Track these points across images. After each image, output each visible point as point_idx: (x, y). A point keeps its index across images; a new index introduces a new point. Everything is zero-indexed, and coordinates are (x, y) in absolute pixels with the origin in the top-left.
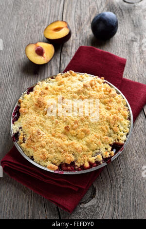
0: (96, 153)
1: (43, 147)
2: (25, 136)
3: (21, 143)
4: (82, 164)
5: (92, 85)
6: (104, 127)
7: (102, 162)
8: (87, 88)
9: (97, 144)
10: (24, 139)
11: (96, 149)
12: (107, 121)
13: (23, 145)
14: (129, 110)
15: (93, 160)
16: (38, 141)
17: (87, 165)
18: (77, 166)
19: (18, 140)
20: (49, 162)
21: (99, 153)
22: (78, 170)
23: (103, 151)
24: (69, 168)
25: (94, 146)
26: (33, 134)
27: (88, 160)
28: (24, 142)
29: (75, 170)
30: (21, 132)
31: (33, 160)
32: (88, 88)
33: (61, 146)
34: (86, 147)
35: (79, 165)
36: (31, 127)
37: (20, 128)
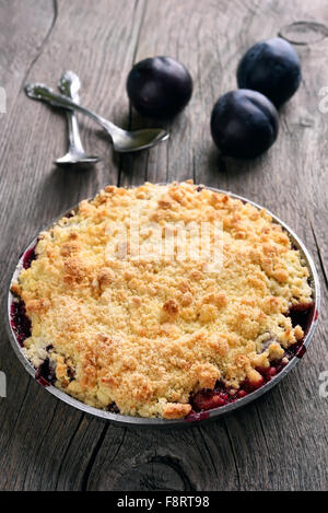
0: (263, 342)
1: (128, 368)
2: (70, 363)
3: (65, 385)
4: (242, 379)
5: (177, 199)
6: (251, 277)
7: (285, 359)
8: (170, 208)
9: (257, 321)
10: (71, 373)
11: (259, 334)
12: (254, 262)
13: (72, 386)
14: (284, 229)
15: (262, 358)
16: (111, 362)
17: (256, 376)
18: (231, 387)
19: (55, 378)
20: (162, 401)
21: (271, 338)
22: (239, 396)
23: (280, 333)
24: (216, 398)
25: (250, 325)
26: (90, 349)
27: (252, 364)
28: (72, 379)
29: (231, 398)
30: (53, 357)
31: (117, 412)
32: (173, 206)
33: (176, 352)
34: (235, 336)
35: (236, 384)
36: (79, 335)
37: (50, 347)
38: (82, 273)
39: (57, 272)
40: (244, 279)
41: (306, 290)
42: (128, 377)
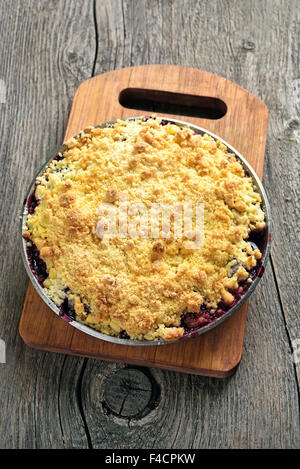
0: (232, 267)
1: (132, 305)
2: (85, 302)
3: (84, 318)
4: (219, 300)
5: (147, 140)
6: (217, 213)
7: (250, 280)
8: (144, 151)
9: (226, 251)
10: (87, 309)
11: (229, 261)
12: (218, 199)
13: (90, 319)
14: (237, 157)
15: (232, 281)
16: (119, 300)
17: (230, 297)
18: (212, 308)
19: (74, 314)
20: (162, 326)
21: (238, 264)
22: (218, 315)
23: (243, 258)
24: (201, 319)
25: (222, 256)
26: (100, 291)
27: (226, 288)
28: (88, 312)
29: (213, 317)
30: (71, 297)
31: (128, 337)
32: (147, 149)
33: (168, 287)
34: (210, 266)
35: (215, 305)
36: (90, 279)
37: (67, 290)
38: (82, 223)
39: (61, 222)
40: (212, 215)
41: (260, 215)
42: (133, 312)
